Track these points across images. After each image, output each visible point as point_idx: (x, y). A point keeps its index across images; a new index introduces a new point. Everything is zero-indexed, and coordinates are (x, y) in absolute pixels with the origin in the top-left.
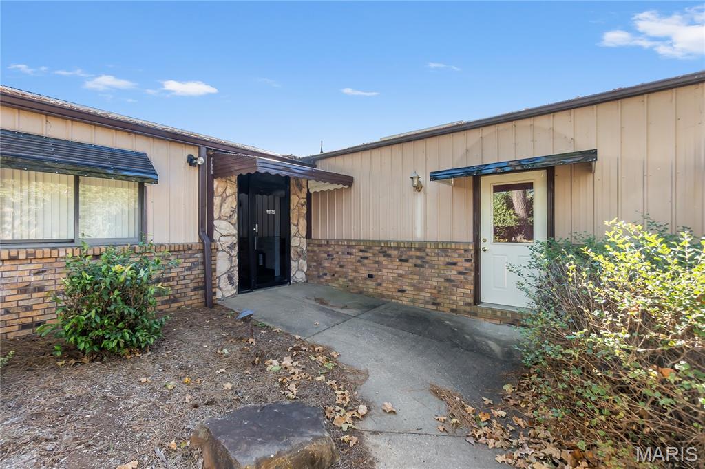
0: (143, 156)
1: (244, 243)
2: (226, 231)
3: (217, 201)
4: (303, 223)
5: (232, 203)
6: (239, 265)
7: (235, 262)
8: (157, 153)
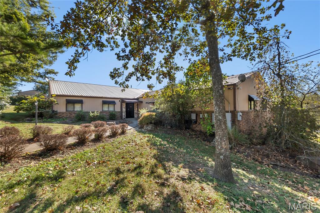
0: (114, 101)
1: (127, 111)
2: (124, 110)
3: (123, 106)
4: (137, 109)
5: (125, 106)
6: (126, 114)
7: (125, 114)
8: (115, 100)
